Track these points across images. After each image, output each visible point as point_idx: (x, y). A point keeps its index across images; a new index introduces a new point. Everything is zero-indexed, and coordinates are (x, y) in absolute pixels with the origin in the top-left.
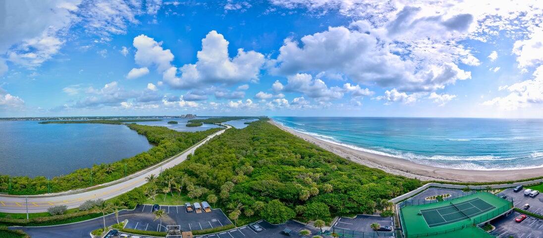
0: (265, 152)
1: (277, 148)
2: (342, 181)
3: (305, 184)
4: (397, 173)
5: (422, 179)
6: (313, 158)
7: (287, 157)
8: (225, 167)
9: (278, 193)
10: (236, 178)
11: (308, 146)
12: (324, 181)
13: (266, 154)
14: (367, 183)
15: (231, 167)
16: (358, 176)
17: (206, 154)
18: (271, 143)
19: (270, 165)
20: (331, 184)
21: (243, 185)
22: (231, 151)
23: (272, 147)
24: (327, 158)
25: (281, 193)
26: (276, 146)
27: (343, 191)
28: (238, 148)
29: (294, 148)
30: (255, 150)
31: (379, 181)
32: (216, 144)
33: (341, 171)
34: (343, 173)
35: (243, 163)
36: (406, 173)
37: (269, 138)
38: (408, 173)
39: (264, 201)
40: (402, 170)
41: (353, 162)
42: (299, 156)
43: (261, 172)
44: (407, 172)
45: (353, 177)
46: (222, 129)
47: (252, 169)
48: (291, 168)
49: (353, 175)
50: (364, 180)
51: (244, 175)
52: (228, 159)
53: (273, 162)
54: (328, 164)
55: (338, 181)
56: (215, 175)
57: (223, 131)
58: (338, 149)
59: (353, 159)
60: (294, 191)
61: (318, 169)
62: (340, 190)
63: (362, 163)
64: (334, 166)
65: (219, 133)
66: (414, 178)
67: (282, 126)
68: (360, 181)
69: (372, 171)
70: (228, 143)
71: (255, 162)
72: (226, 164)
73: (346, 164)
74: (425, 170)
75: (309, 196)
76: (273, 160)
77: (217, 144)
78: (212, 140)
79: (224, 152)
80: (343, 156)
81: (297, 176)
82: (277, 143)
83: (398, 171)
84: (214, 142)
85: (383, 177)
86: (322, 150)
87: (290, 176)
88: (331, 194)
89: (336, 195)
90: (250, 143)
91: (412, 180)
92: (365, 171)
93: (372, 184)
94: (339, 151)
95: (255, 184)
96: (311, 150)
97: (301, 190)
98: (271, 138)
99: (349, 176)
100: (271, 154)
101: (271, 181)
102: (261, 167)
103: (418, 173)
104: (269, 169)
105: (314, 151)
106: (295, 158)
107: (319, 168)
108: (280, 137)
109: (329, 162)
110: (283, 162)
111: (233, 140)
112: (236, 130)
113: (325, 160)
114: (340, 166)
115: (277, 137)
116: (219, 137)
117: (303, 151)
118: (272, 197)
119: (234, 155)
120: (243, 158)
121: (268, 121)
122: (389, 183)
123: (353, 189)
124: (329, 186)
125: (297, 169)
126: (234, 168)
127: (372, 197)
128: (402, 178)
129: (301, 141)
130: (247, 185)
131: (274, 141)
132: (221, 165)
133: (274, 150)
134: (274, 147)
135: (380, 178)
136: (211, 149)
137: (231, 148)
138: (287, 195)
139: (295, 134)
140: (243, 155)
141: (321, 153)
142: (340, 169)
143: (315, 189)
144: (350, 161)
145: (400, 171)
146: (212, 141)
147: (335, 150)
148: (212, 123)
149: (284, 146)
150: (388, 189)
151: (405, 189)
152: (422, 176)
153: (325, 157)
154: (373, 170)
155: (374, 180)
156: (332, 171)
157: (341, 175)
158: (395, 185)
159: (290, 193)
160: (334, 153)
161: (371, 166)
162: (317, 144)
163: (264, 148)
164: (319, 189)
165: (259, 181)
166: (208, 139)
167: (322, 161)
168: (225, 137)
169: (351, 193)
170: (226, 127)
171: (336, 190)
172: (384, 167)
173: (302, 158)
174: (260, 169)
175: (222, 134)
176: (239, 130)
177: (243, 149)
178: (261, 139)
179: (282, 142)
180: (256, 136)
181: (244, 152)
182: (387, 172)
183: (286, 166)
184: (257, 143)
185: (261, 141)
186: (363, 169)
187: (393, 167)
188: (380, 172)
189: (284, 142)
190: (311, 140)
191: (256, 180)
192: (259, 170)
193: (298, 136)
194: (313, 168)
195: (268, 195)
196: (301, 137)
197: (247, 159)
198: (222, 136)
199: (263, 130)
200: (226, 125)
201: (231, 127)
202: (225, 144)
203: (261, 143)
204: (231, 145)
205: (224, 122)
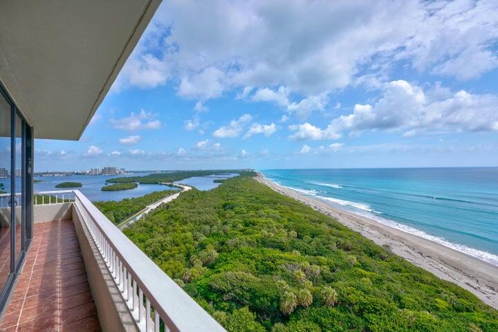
0: (241, 226)
1: (260, 220)
2: (358, 289)
3: (293, 281)
7: (273, 235)
8: (172, 256)
9: (248, 295)
10: (189, 272)
11: (313, 218)
12: (329, 281)
13: (241, 231)
15: (182, 255)
18: (252, 213)
19: (244, 248)
20: (337, 288)
21: (198, 282)
22: (185, 227)
23: (252, 219)
24: (342, 241)
25: (254, 295)
26: (259, 217)
27: (356, 308)
28: (198, 223)
29: (289, 220)
30: (225, 223)
32: (161, 217)
33: (364, 269)
34: (368, 273)
35: (203, 246)
37: (250, 204)
39: (228, 310)
41: (397, 258)
42: (293, 233)
43: (228, 259)
45: (385, 286)
46: (174, 193)
47: (216, 254)
48: (277, 253)
49: (385, 282)
51: (203, 266)
52: (178, 240)
53: (249, 243)
54: (342, 251)
55: (351, 285)
57: (175, 196)
58: (373, 227)
60: (271, 293)
61: (323, 258)
62: (351, 304)
64: (350, 257)
65: (168, 200)
67: (277, 186)
68: (398, 298)
69: (440, 286)
70: (182, 215)
71: (222, 243)
73: (382, 259)
75: (294, 304)
76: (249, 239)
78: (154, 213)
79: (174, 231)
80: (380, 242)
81: (284, 267)
82: (262, 212)
84: (158, 215)
86: (338, 227)
87: (272, 265)
88: (334, 310)
89: (342, 315)
90: (218, 213)
92: (422, 282)
94: (375, 232)
95: (217, 280)
96: (318, 225)
97: (285, 290)
98: (254, 205)
99: (378, 282)
100: (249, 230)
101: (241, 273)
102: (230, 252)
104: (242, 253)
105: (324, 227)
106: (284, 237)
107: (325, 256)
108: (268, 203)
109: (347, 249)
110: (264, 243)
111: (192, 210)
112: (198, 192)
113: (339, 246)
114: (366, 259)
115: (263, 202)
116: (167, 206)
117: (302, 225)
118: (240, 304)
119: (189, 234)
120: (203, 238)
121: (254, 178)
124: (331, 293)
125: (286, 255)
126: (188, 256)
129: (305, 208)
130: (204, 281)
131: (257, 209)
132: (166, 253)
133: (254, 224)
134: (255, 220)
135: (458, 310)
136: (151, 228)
137: (186, 223)
138: (262, 299)
140: (204, 233)
141: (335, 231)
142: (364, 266)
143: (308, 295)
144: (390, 254)
146: (155, 215)
147: (366, 229)
148: (156, 183)
149: (273, 217)
153: (339, 239)
154: (445, 284)
155: (437, 309)
156: (346, 266)
157: (362, 276)
159: (266, 296)
160: (364, 234)
162: (334, 215)
163: (240, 221)
164: (313, 294)
165: (222, 274)
166: (147, 212)
168: (177, 205)
170: (182, 188)
171: (343, 304)
173: (299, 237)
174: (229, 254)
175: (174, 201)
176: (204, 193)
177: (206, 223)
178: (237, 206)
179: (270, 210)
180: (230, 202)
181: (207, 227)
183: (270, 249)
184: (230, 213)
185: (237, 209)
189: (273, 211)
190: (324, 209)
192: (226, 256)
193: (302, 201)
194: (315, 255)
195: (233, 300)
196: (306, 203)
197: (211, 239)
198: (173, 205)
199: (243, 192)
200: (182, 186)
201: (191, 189)
202: (176, 217)
203: (236, 213)
204: (186, 218)
205: (179, 180)
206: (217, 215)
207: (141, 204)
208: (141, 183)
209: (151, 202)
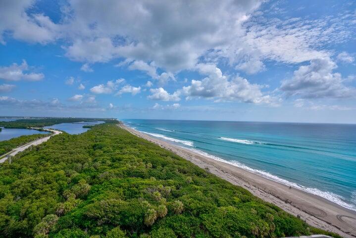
0: (109, 162)
1: (124, 156)
2: (195, 198)
3: (153, 200)
4: (270, 200)
5: (312, 222)
6: (166, 167)
7: (135, 167)
8: (44, 193)
9: (119, 217)
10: (62, 206)
11: (163, 153)
12: (176, 196)
13: (110, 166)
14: (225, 205)
15: (55, 191)
16: (215, 193)
18: (117, 151)
19: (113, 179)
20: (183, 201)
21: (73, 214)
22: (57, 166)
23: (118, 156)
24: (181, 167)
25: (123, 215)
26: (124, 154)
27: (195, 212)
28: (70, 162)
29: (146, 155)
30: (95, 161)
31: (241, 205)
32: (32, 158)
33: (196, 185)
34: (199, 187)
35: (75, 181)
36: (284, 202)
37: (116, 145)
38: (288, 205)
39: (102, 233)
40: (278, 197)
41: (212, 175)
42: (150, 165)
43: (100, 189)
44: (286, 202)
45: (209, 195)
46: (44, 136)
47: (88, 187)
48: (139, 180)
49: (209, 191)
50: (222, 200)
51: (76, 198)
52: (50, 178)
53: (117, 175)
54: (183, 175)
55: (191, 198)
56: (23, 211)
57: (45, 139)
59: (213, 171)
60: (138, 212)
61: (171, 181)
62: (192, 210)
63: (224, 177)
64: (188, 177)
65: (38, 142)
66: (296, 216)
67: (134, 131)
68: (217, 201)
69: (235, 190)
70: (53, 156)
71: (94, 177)
72: (47, 188)
73: (205, 176)
74: (319, 207)
75: (155, 217)
76: (117, 172)
80: (202, 166)
81: (145, 190)
82: (125, 150)
83: (271, 197)
84: (27, 157)
85: (248, 201)
86: (178, 158)
87: (136, 190)
88: (181, 216)
89: (187, 218)
90: (89, 152)
91: (291, 216)
92: (226, 188)
93: (231, 208)
94: (198, 160)
95: (91, 209)
96: (165, 158)
97: (148, 208)
99: (205, 192)
100: (116, 164)
101: (112, 200)
102: (101, 183)
103: (305, 208)
104: (112, 184)
105: (169, 159)
106: (143, 168)
107: (172, 179)
108: (129, 143)
109: (185, 173)
110: (129, 174)
111: (63, 151)
112: (69, 136)
113: (180, 171)
114: (197, 178)
115: (125, 143)
116: (37, 148)
117: (155, 159)
118: (111, 224)
119: (62, 172)
120: (75, 174)
121: (117, 125)
122: (254, 211)
123: (206, 211)
124: (179, 204)
125: (146, 181)
126: (61, 192)
127: (229, 228)
128: (277, 209)
129: (155, 147)
130: (78, 212)
132: (37, 191)
133: (120, 160)
135: (244, 202)
136: (19, 169)
137: (58, 163)
138: (130, 218)
139: (149, 140)
140: (76, 169)
141: (176, 161)
142: (196, 183)
143: (164, 209)
144: (209, 173)
145: (275, 198)
146: (23, 156)
147: (193, 158)
148: (24, 128)
149: (134, 154)
150: (251, 220)
151: (278, 229)
152: (312, 217)
153: (180, 167)
154: (237, 188)
155: (235, 203)
156: (186, 184)
157: (196, 189)
158: (263, 217)
159: (134, 215)
160: (193, 162)
161: (234, 181)
162: (174, 150)
163: (108, 158)
164: (168, 207)
165: (96, 203)
166: (13, 154)
167: (177, 171)
168: (48, 147)
169: (205, 216)
170: (53, 132)
171: (187, 210)
172: (252, 187)
173: (154, 167)
174: (100, 186)
175: (44, 144)
176: (74, 136)
177: (78, 161)
178: (105, 146)
180: (98, 143)
181: (79, 165)
182: (255, 194)
183: (134, 178)
184: (98, 152)
185: (105, 149)
186: (223, 185)
187: (264, 189)
188: (245, 192)
190: (168, 147)
191: (93, 202)
192: (98, 188)
193: (153, 141)
194: (165, 179)
195: (107, 223)
196: (156, 143)
197: (83, 175)
198: (43, 147)
199: (109, 135)
200: (52, 131)
201: (61, 133)
202: (47, 157)
203: (104, 152)
204: (58, 158)
205: (49, 125)
206: (88, 154)
207: (7, 147)
208: (6, 128)
209: (18, 145)
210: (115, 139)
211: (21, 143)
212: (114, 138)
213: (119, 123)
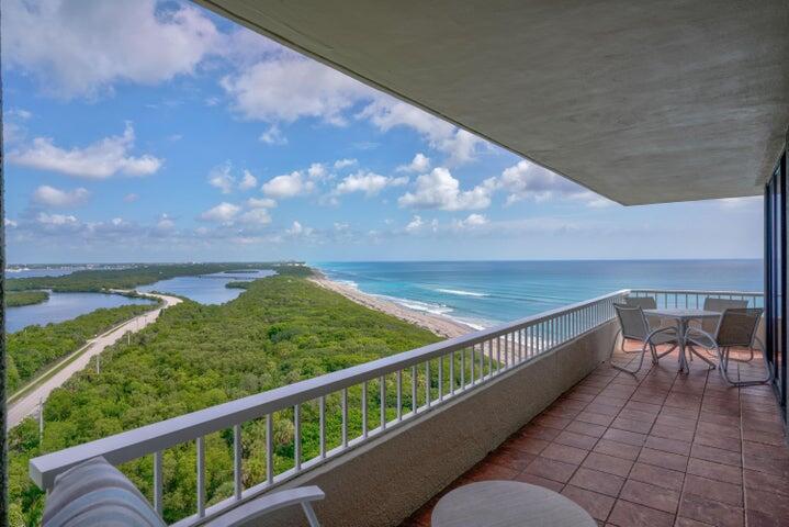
1: (355, 358)
17: (110, 404)
18: (334, 345)
22: (203, 380)
28: (229, 370)
30: (285, 368)
37: (324, 329)
46: (144, 310)
47: (292, 428)
57: (152, 316)
65: (137, 325)
67: (356, 293)
70: (185, 356)
77: (143, 364)
78: (116, 353)
79: (181, 388)
82: (351, 343)
84: (127, 359)
90: (264, 348)
98: (331, 329)
108: (357, 325)
111: (204, 345)
112: (200, 309)
115: (347, 325)
116: (140, 339)
121: (309, 279)
126: (228, 436)
131: (341, 338)
134: (345, 357)
136: (126, 384)
137: (201, 371)
139: (400, 315)
146: (118, 356)
148: (95, 291)
163: (316, 361)
166: (94, 353)
170: (160, 300)
175: (154, 328)
176: (213, 308)
177: (246, 369)
178: (298, 332)
179: (366, 339)
180: (278, 325)
184: (287, 348)
185: (300, 339)
189: (373, 340)
192: (313, 430)
198: (155, 336)
199: (297, 305)
200: (159, 296)
201: (181, 301)
202: (173, 360)
203: (300, 347)
204: (198, 361)
205: (147, 284)
206: (262, 352)
207: (77, 336)
208: (56, 291)
209: (97, 332)
210: (317, 315)
211: (102, 326)
212: (313, 312)
213: (313, 274)
